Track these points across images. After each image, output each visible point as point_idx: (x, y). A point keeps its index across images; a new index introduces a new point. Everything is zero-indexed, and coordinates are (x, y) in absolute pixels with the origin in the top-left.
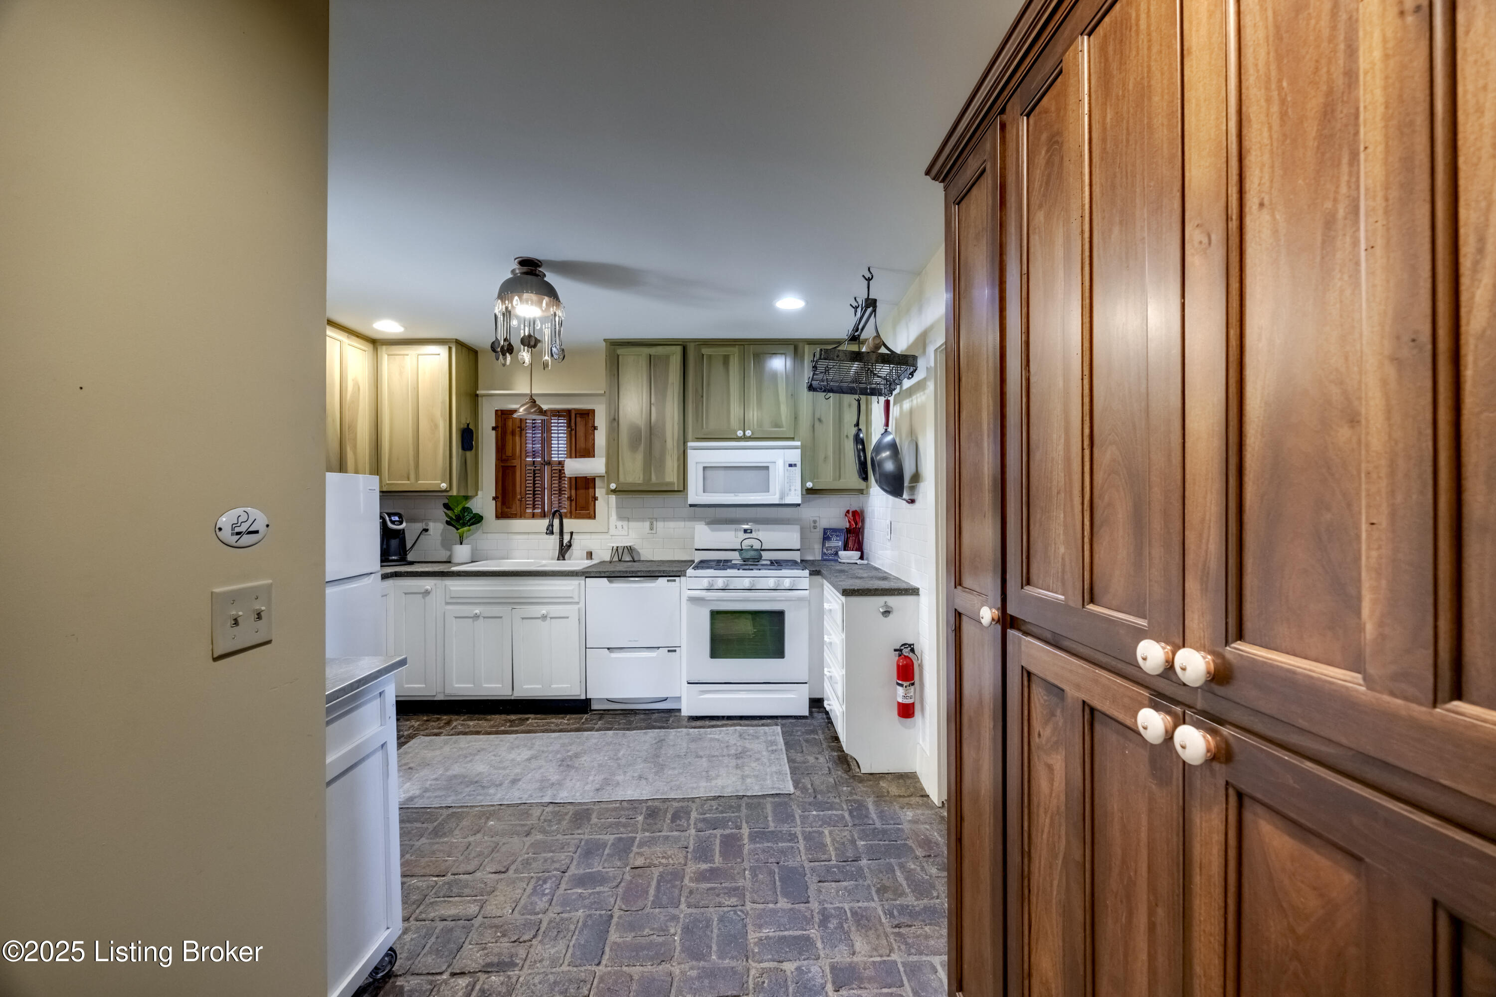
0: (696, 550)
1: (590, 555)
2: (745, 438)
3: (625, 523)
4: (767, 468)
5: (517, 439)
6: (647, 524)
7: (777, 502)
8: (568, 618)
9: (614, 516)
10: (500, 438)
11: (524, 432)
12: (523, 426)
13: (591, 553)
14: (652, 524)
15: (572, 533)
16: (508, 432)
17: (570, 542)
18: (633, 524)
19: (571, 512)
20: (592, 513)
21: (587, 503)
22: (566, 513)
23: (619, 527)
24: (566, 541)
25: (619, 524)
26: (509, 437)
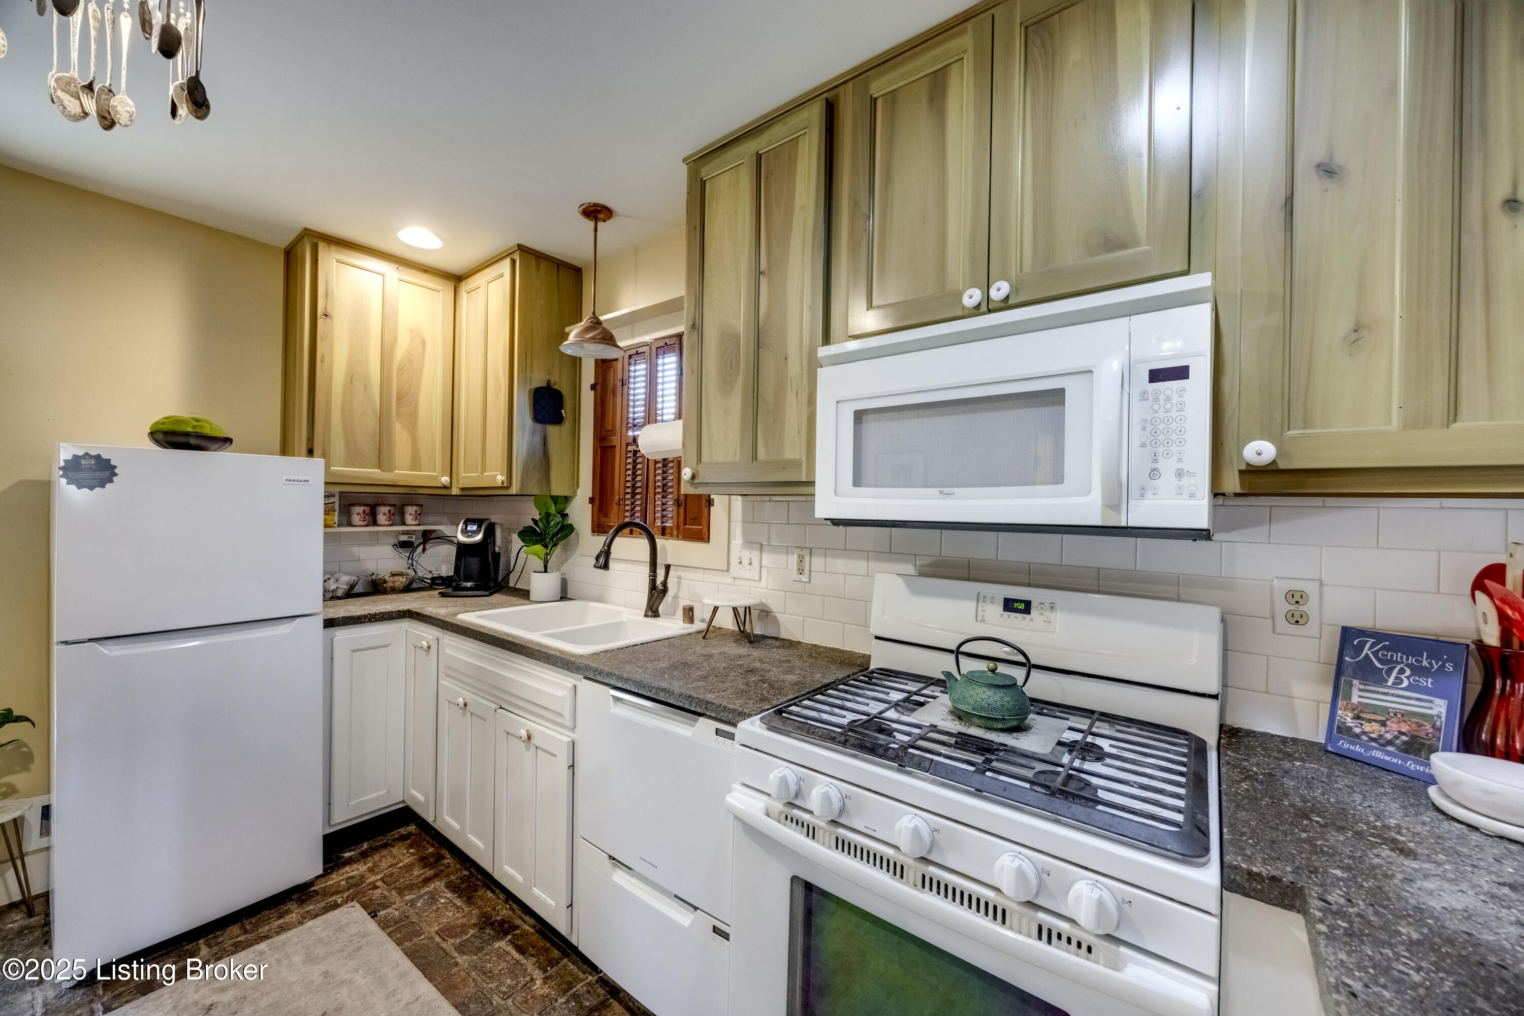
0: (877, 638)
1: (689, 614)
2: (987, 307)
3: (755, 555)
4: (1056, 397)
5: (619, 399)
6: (793, 559)
7: (1096, 520)
8: (555, 756)
9: (738, 541)
10: (599, 401)
11: (625, 388)
12: (626, 377)
13: (691, 609)
14: (801, 560)
15: (668, 567)
16: (609, 390)
17: (665, 583)
18: (767, 559)
19: (678, 528)
20: (705, 530)
21: (700, 511)
22: (671, 528)
23: (746, 561)
24: (660, 579)
25: (746, 555)
26: (610, 397)
